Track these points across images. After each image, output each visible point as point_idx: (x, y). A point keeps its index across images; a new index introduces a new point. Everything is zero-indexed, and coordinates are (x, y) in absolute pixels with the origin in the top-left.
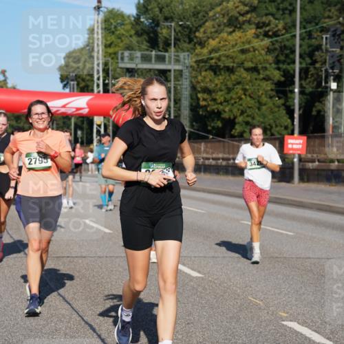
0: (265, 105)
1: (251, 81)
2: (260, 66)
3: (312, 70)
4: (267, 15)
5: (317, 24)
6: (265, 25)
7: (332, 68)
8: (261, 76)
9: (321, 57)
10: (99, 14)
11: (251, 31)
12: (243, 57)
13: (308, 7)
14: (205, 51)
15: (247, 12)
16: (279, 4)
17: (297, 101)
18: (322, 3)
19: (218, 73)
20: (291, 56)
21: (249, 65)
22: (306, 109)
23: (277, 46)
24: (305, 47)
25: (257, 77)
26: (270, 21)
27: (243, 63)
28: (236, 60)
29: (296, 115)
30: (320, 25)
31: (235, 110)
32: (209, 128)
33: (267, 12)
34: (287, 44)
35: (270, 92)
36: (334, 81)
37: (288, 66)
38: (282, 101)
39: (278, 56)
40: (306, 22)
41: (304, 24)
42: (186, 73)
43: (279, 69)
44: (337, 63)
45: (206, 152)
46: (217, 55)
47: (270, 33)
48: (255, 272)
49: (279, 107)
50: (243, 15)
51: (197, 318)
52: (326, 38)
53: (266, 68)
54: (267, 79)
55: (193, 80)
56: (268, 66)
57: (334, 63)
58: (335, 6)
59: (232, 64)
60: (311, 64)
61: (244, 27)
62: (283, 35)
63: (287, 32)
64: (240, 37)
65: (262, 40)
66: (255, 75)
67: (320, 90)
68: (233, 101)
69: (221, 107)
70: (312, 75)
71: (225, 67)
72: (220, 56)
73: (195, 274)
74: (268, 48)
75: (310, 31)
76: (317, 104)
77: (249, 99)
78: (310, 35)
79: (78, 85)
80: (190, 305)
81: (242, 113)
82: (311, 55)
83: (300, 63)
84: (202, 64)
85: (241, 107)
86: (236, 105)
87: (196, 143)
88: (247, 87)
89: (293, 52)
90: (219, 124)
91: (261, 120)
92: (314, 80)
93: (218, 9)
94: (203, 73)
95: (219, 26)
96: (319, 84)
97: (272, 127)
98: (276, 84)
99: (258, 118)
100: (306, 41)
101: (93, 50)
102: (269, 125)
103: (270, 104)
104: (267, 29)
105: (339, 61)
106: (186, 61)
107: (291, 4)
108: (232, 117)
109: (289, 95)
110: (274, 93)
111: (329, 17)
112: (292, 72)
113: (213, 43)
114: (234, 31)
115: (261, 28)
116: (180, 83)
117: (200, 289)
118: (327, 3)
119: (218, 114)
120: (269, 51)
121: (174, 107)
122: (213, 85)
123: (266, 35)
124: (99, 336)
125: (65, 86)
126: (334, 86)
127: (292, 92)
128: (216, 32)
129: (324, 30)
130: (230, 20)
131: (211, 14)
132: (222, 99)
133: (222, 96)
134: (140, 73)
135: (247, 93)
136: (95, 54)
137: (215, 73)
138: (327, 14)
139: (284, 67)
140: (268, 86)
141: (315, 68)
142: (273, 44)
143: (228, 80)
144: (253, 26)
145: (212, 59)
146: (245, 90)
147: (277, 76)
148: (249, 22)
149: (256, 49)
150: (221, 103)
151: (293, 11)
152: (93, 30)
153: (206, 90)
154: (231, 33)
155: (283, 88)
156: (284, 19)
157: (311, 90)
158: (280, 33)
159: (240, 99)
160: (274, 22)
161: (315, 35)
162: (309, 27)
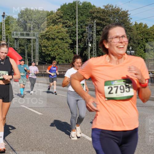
0: (66, 52)
1: (61, 43)
2: (64, 38)
4: (66, 19)
5: (84, 23)
6: (66, 23)
7: (89, 39)
8: (65, 41)
9: (86, 35)
10: (4, 18)
11: (61, 25)
12: (58, 34)
13: (81, 17)
14: (44, 32)
15: (59, 18)
16: (70, 16)
17: (77, 51)
18: (86, 16)
19: (49, 40)
20: (75, 34)
21: (61, 37)
24: (80, 31)
25: (63, 42)
26: (67, 22)
27: (58, 37)
28: (55, 36)
30: (85, 23)
31: (55, 54)
32: (46, 60)
33: (66, 18)
34: (74, 30)
35: (68, 47)
36: (90, 44)
37: (74, 38)
38: (72, 51)
39: (71, 34)
40: (80, 22)
41: (79, 23)
42: (37, 40)
43: (71, 39)
44: (91, 37)
46: (49, 33)
47: (68, 26)
48: (62, 112)
49: (71, 53)
50: (57, 19)
51: (40, 129)
52: (87, 28)
53: (66, 39)
54: (67, 42)
55: (40, 43)
56: (67, 38)
57: (90, 37)
58: (90, 17)
59: (54, 37)
60: (82, 37)
61: (58, 24)
62: (72, 27)
63: (73, 25)
64: (57, 27)
65: (65, 28)
66: (62, 41)
67: (85, 46)
68: (55, 50)
69: (50, 53)
70: (83, 41)
71: (51, 38)
72: (50, 34)
73: (40, 114)
74: (67, 31)
75: (82, 26)
76: (85, 52)
77: (60, 50)
78: (82, 27)
80: (38, 125)
81: (58, 55)
82: (82, 34)
83: (78, 37)
84: (43, 37)
85: (58, 53)
86: (56, 52)
87: (41, 66)
88: (60, 45)
89: (76, 33)
90: (50, 59)
91: (65, 57)
92: (83, 43)
93: (49, 17)
95: (49, 23)
96: (85, 45)
97: (69, 60)
98: (70, 44)
99: (64, 57)
100: (80, 29)
101: (2, 31)
102: (68, 59)
103: (68, 52)
104: (67, 24)
105: (92, 36)
106: (37, 36)
107: (75, 16)
108: (54, 56)
109: (75, 48)
110: (69, 48)
111: (88, 21)
112: (75, 40)
113: (47, 29)
114: (55, 25)
115: (64, 24)
116: (35, 43)
117: (42, 119)
118: (87, 16)
119: (50, 55)
121: (33, 52)
122: (47, 45)
123: (66, 27)
126: (90, 45)
127: (76, 47)
128: (48, 25)
129: (86, 25)
130: (53, 21)
132: (51, 49)
133: (50, 48)
134: (20, 40)
135: (60, 48)
136: (3, 33)
137: (48, 40)
138: (87, 20)
139: (73, 38)
140: (67, 45)
141: (84, 39)
142: (69, 30)
143: (53, 43)
144: (62, 23)
145: (47, 35)
146: (59, 47)
147: (70, 41)
148: (60, 22)
149: (63, 32)
150: (50, 51)
151: (75, 18)
152: (2, 24)
153: (45, 46)
154: (53, 26)
155: (72, 46)
156: (72, 21)
157: (82, 46)
158: (71, 26)
159: (57, 50)
160: (69, 22)
161: (83, 27)
162: (81, 24)
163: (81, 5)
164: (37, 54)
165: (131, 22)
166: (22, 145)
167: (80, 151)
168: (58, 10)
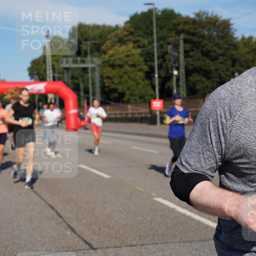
0: (140, 84)
1: (132, 72)
2: (136, 64)
3: (164, 65)
4: (139, 36)
5: (165, 40)
6: (138, 41)
7: (174, 63)
8: (138, 69)
9: (168, 57)
11: (131, 45)
12: (127, 59)
13: (160, 32)
14: (107, 56)
15: (128, 35)
16: (144, 30)
17: (157, 81)
18: (167, 29)
21: (130, 63)
22: (162, 85)
23: (145, 52)
27: (127, 62)
28: (123, 61)
29: (157, 89)
30: (167, 41)
32: (111, 98)
33: (139, 34)
34: (151, 51)
35: (142, 77)
37: (151, 63)
38: (149, 82)
39: (146, 58)
40: (159, 39)
42: (97, 69)
43: (146, 64)
45: (110, 111)
46: (112, 58)
47: (141, 46)
49: (147, 85)
50: (126, 37)
53: (139, 65)
54: (141, 70)
55: (101, 72)
56: (141, 63)
57: (175, 60)
58: (174, 30)
59: (121, 63)
60: (163, 62)
61: (127, 43)
62: (148, 47)
63: (150, 45)
64: (125, 49)
65: (137, 50)
66: (134, 69)
67: (168, 75)
68: (123, 83)
69: (117, 86)
71: (118, 64)
72: (115, 59)
73: (106, 176)
76: (167, 82)
77: (132, 81)
78: (162, 46)
79: (39, 77)
81: (129, 89)
82: (163, 57)
83: (158, 61)
84: (105, 63)
85: (128, 86)
86: (125, 85)
89: (153, 55)
90: (116, 95)
91: (139, 92)
92: (165, 70)
93: (113, 34)
94: (107, 68)
95: (114, 43)
96: (168, 73)
98: (145, 73)
99: (137, 91)
100: (160, 49)
102: (143, 95)
103: (143, 84)
104: (139, 43)
106: (97, 62)
107: (150, 30)
108: (123, 91)
110: (144, 78)
111: (171, 37)
113: (111, 52)
115: (136, 43)
116: (94, 74)
118: (169, 29)
119: (115, 90)
120: (141, 55)
122: (112, 75)
123: (139, 47)
124: (56, 212)
125: (32, 78)
126: (176, 73)
127: (154, 77)
128: (112, 46)
129: (169, 44)
130: (119, 39)
131: (109, 36)
132: (117, 82)
133: (117, 80)
135: (131, 78)
137: (113, 68)
138: (170, 35)
140: (141, 74)
143: (120, 72)
144: (132, 42)
146: (129, 77)
147: (146, 68)
148: (129, 40)
149: (134, 55)
150: (117, 84)
151: (152, 34)
153: (108, 78)
154: (120, 46)
155: (149, 75)
156: (147, 38)
157: (164, 75)
158: (146, 46)
159: (127, 81)
160: (142, 40)
161: (164, 46)
162: (162, 42)
163: (160, 13)
164: (98, 90)
165: (235, 36)
166: (84, 221)
167: (170, 228)
168: (127, 23)
